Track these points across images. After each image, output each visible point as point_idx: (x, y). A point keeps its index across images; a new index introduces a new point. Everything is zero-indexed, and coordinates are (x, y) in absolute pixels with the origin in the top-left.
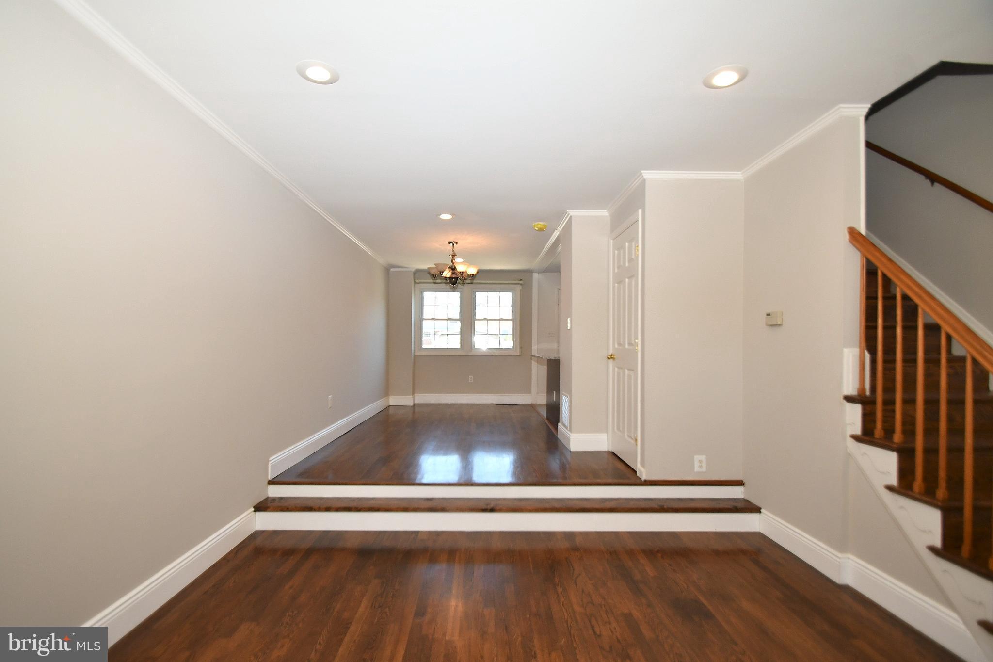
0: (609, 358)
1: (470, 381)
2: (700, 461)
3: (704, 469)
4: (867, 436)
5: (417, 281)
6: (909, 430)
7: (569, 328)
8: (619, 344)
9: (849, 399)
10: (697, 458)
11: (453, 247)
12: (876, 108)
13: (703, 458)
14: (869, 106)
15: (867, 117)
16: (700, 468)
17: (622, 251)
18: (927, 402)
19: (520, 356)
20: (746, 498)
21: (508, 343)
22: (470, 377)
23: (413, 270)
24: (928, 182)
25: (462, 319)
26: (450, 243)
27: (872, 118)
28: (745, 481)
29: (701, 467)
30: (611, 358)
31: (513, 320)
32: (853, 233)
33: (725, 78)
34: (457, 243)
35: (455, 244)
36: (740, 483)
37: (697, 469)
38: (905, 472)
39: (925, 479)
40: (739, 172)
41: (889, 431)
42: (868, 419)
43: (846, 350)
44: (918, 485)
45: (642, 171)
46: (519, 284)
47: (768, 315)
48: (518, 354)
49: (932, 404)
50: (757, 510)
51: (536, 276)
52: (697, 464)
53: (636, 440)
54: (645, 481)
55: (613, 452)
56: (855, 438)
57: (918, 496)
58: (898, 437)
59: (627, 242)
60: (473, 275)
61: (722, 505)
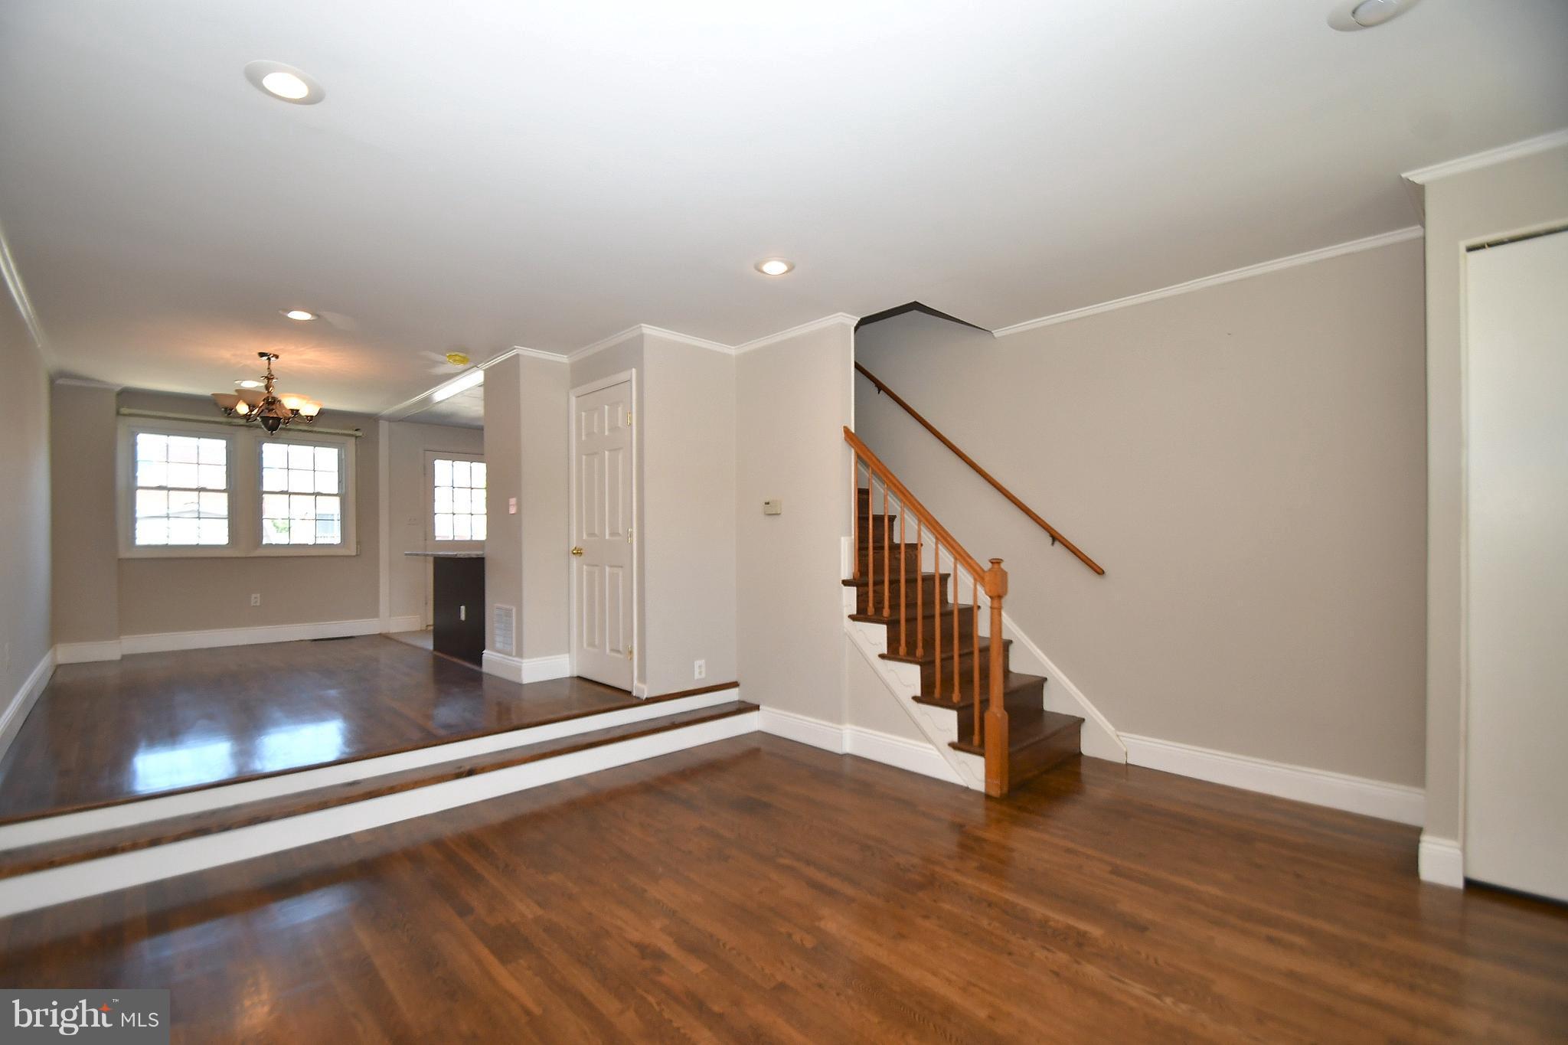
0: (574, 554)
1: (252, 604)
2: (700, 667)
3: (703, 675)
4: (861, 615)
5: (124, 410)
6: (894, 607)
7: (513, 510)
8: (591, 534)
9: (846, 583)
10: (697, 663)
11: (269, 364)
12: (863, 322)
13: (701, 662)
14: (859, 319)
15: (856, 328)
16: (700, 676)
17: (596, 416)
18: (891, 582)
19: (357, 555)
20: (742, 699)
21: (332, 535)
22: (253, 596)
23: (119, 389)
24: (876, 390)
25: (232, 490)
26: (262, 355)
27: (859, 330)
28: (739, 682)
29: (700, 673)
30: (578, 553)
31: (342, 495)
32: (847, 430)
33: (775, 268)
34: (277, 357)
35: (273, 359)
36: (734, 685)
37: (697, 676)
38: (893, 641)
39: (908, 643)
40: (733, 347)
41: (878, 608)
42: (862, 599)
43: (842, 538)
44: (903, 649)
45: (642, 325)
46: (352, 435)
47: (768, 503)
48: (354, 554)
49: (894, 583)
50: (757, 708)
51: (384, 426)
52: (697, 670)
53: (631, 652)
54: (647, 699)
55: (579, 678)
56: (851, 617)
57: (904, 658)
58: (886, 612)
59: (607, 405)
60: (312, 417)
61: (725, 710)
